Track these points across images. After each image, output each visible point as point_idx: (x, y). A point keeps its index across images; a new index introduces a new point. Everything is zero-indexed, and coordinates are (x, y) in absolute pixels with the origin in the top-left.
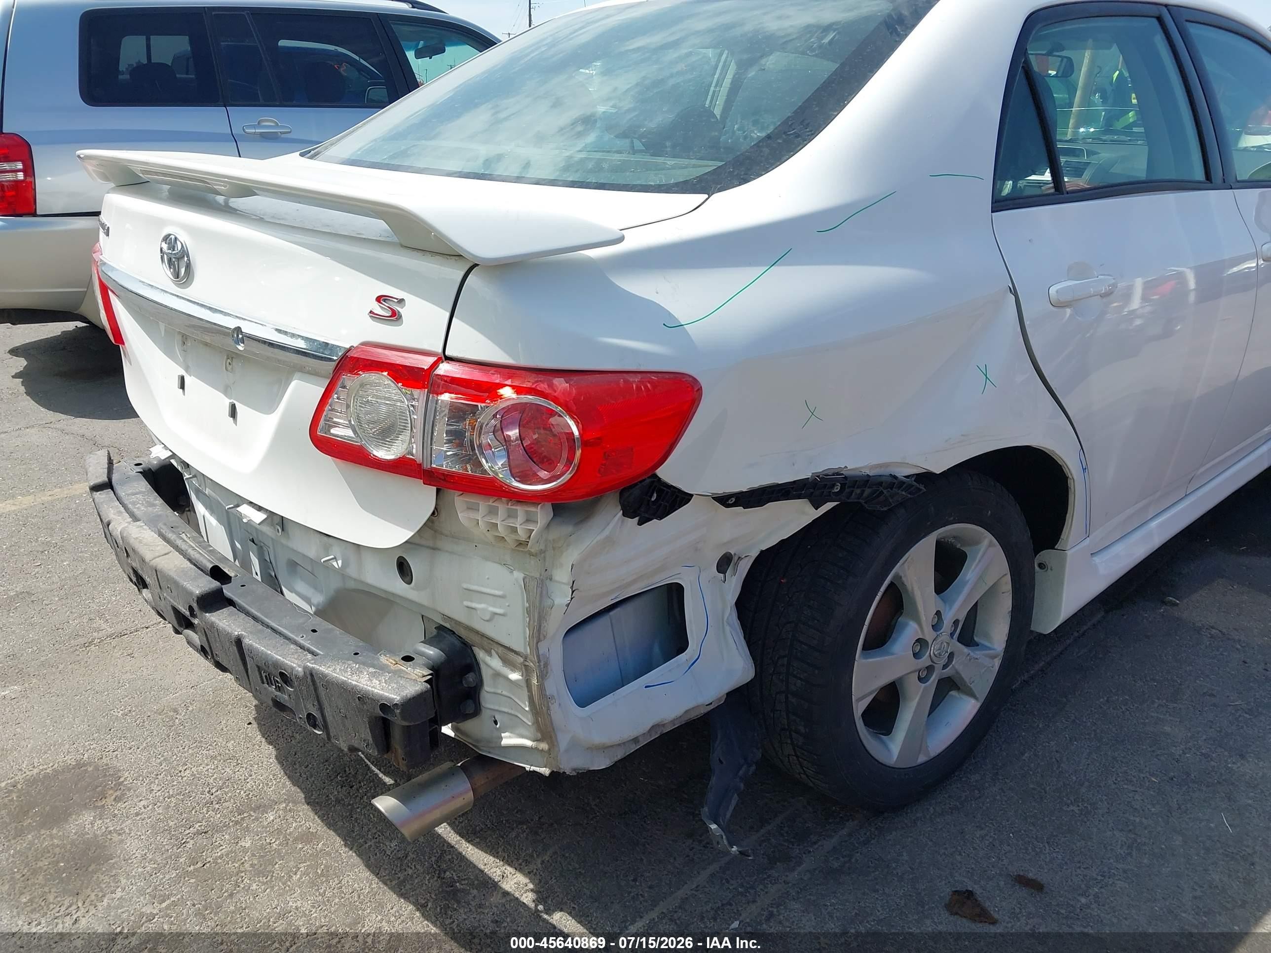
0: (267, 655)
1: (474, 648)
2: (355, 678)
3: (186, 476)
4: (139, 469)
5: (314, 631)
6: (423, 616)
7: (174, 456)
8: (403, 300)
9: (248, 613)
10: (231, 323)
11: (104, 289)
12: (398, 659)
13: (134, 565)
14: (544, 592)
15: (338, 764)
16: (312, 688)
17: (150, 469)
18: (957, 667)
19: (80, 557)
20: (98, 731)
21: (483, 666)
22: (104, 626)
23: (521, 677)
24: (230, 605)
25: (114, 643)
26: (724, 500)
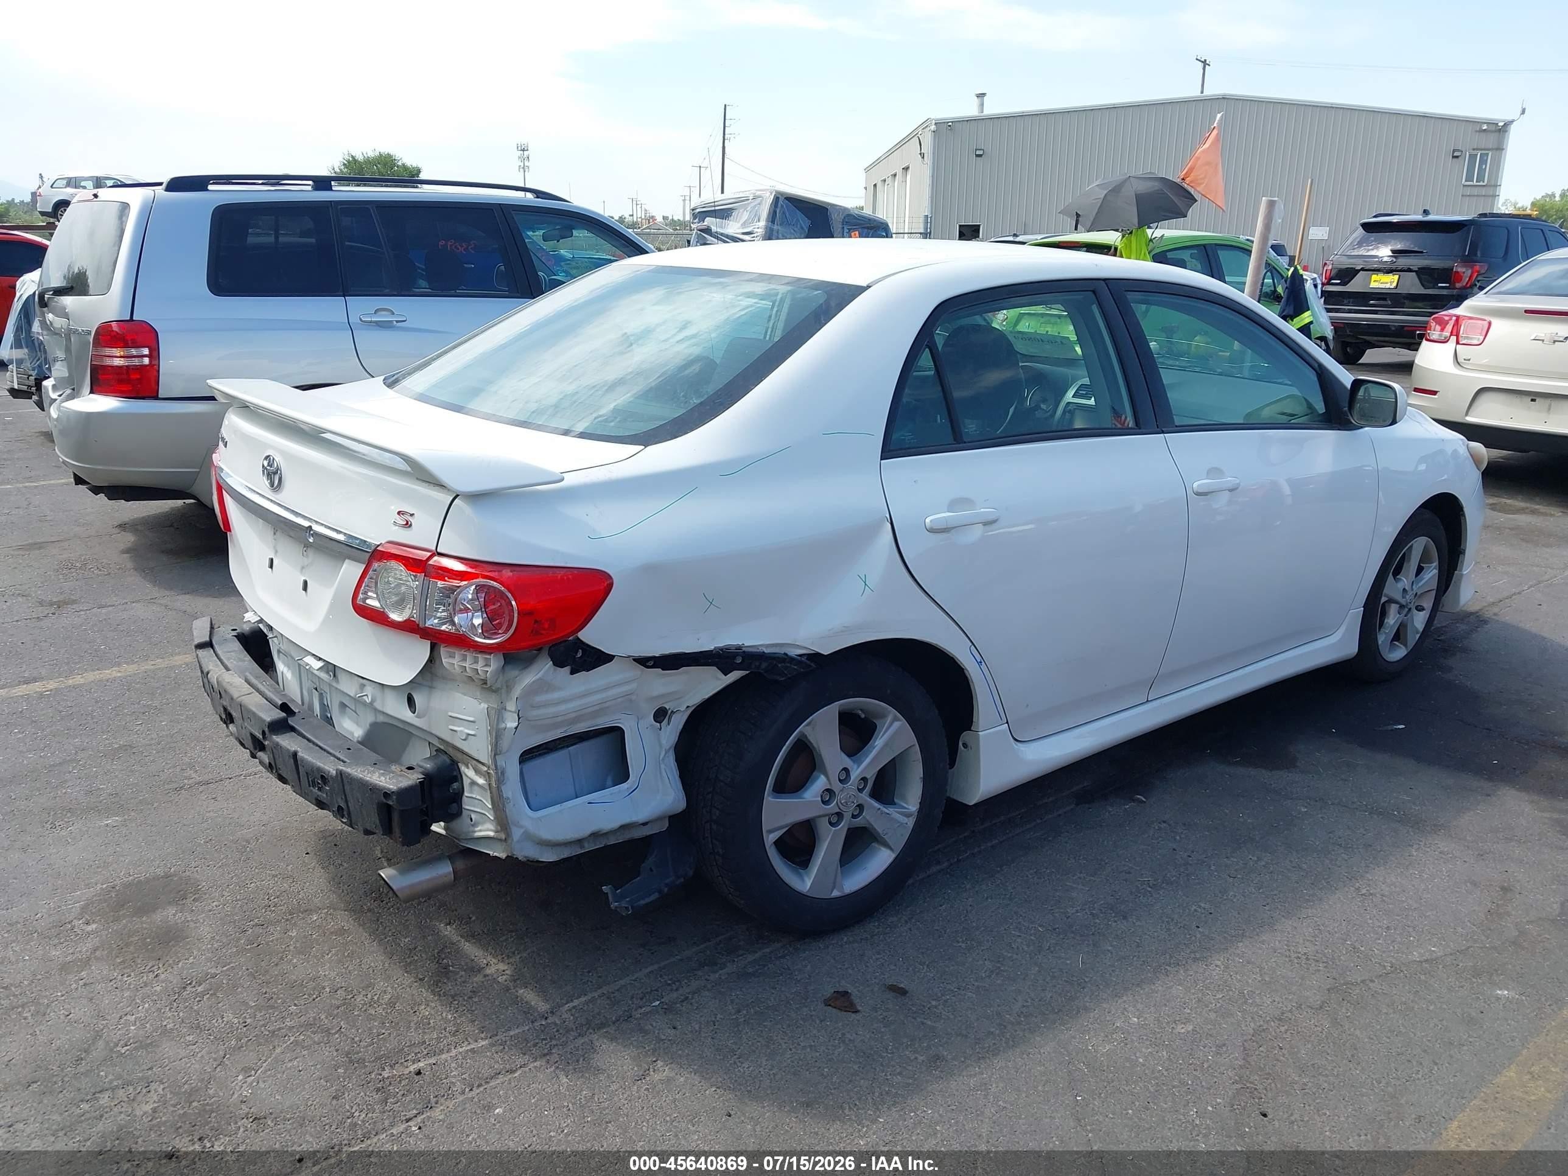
0: (313, 763)
1: (459, 764)
2: (369, 775)
3: (270, 635)
4: (234, 633)
5: (349, 749)
6: (429, 743)
7: (261, 621)
8: (413, 514)
9: (304, 737)
10: (306, 524)
11: (220, 489)
12: (404, 768)
13: (225, 703)
14: (500, 718)
15: (374, 885)
16: (341, 784)
17: (243, 634)
18: (868, 818)
19: (177, 719)
20: (183, 852)
21: (464, 777)
22: (194, 775)
23: (485, 782)
24: (292, 731)
25: (201, 789)
26: (644, 662)
